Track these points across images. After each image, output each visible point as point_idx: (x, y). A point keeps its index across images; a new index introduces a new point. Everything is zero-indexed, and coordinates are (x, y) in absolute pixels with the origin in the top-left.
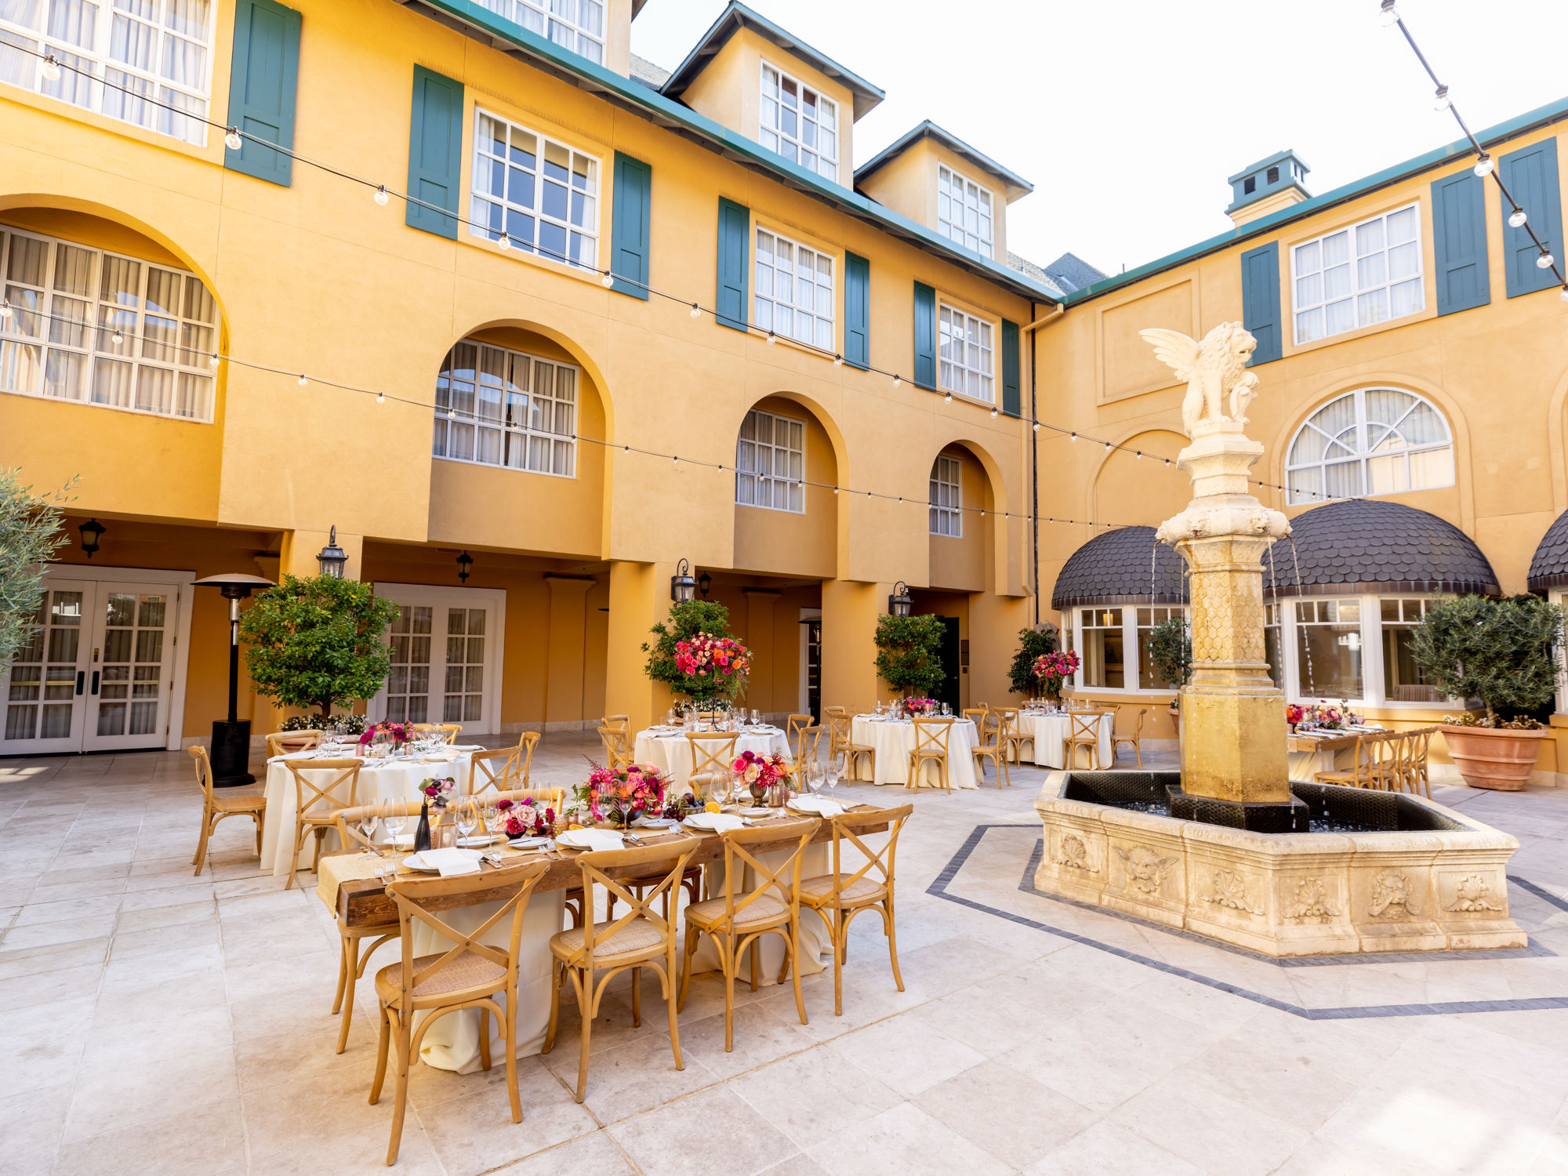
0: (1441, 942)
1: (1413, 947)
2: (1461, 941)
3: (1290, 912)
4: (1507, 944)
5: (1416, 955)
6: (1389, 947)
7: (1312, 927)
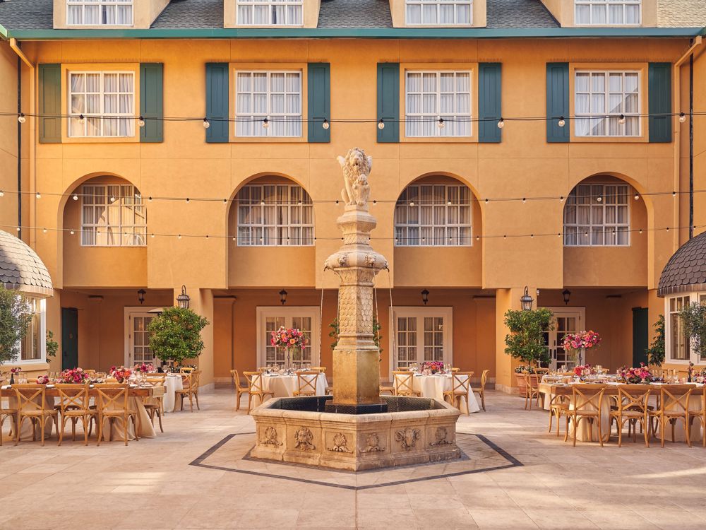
0: (316, 462)
1: (304, 462)
2: (325, 463)
3: (263, 441)
4: (346, 468)
5: (305, 465)
6: (294, 461)
7: (270, 448)
